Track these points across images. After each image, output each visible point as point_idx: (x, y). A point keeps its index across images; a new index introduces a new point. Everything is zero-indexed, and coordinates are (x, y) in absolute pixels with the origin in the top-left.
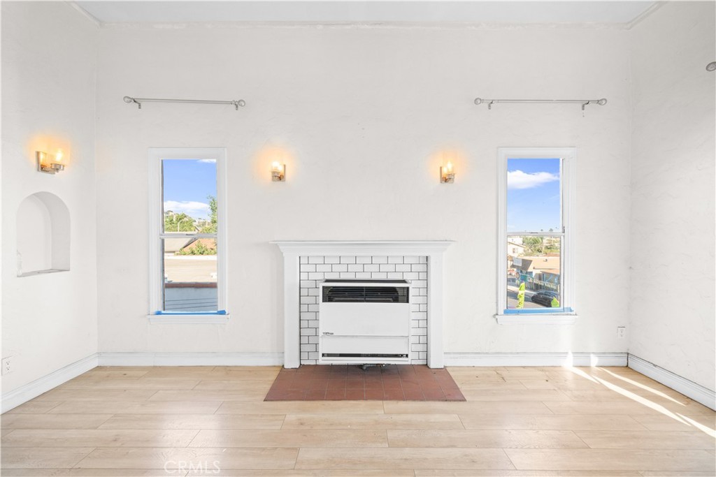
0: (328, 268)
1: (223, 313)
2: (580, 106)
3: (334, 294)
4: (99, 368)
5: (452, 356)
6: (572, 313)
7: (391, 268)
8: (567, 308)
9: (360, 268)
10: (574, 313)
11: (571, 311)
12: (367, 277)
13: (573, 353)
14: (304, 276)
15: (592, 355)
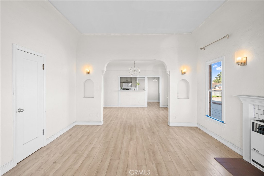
1: (223, 122)
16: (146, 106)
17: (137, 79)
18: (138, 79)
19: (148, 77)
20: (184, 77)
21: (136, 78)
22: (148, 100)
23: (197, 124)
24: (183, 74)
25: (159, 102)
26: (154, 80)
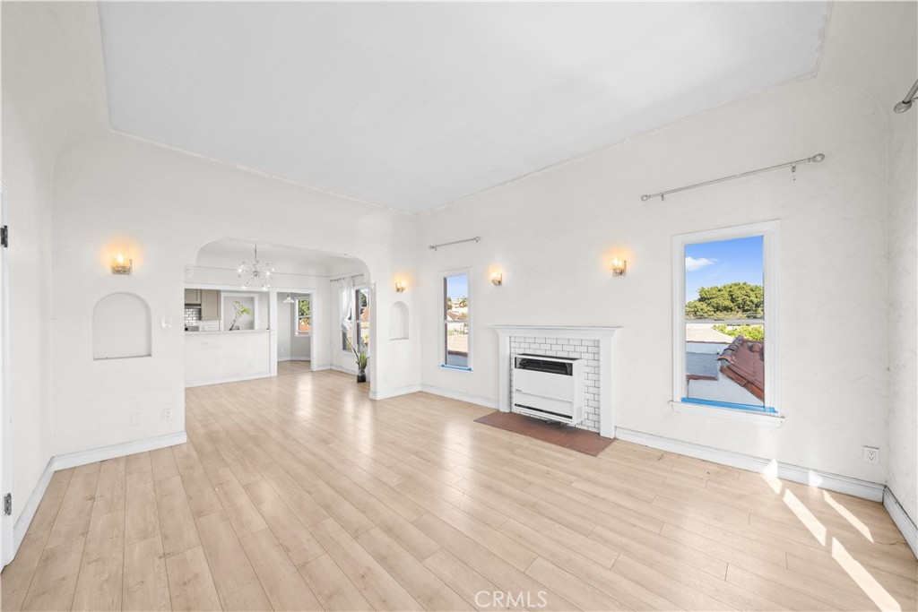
0: (527, 345)
1: (470, 370)
2: (790, 169)
3: (528, 364)
4: (421, 392)
5: (625, 431)
6: (776, 414)
7: (572, 349)
8: (770, 408)
9: (548, 347)
10: (779, 414)
11: (775, 412)
12: (553, 354)
13: (779, 463)
14: (513, 350)
15: (811, 473)
16: (274, 372)
17: (223, 295)
18: (225, 297)
19: (278, 293)
20: (402, 297)
21: (218, 292)
22: (278, 356)
23: (422, 384)
24: (398, 290)
25: (310, 361)
26: (285, 301)
